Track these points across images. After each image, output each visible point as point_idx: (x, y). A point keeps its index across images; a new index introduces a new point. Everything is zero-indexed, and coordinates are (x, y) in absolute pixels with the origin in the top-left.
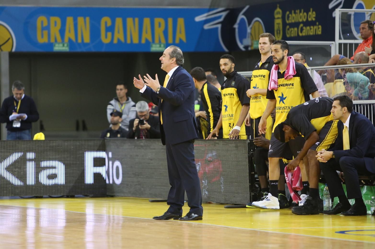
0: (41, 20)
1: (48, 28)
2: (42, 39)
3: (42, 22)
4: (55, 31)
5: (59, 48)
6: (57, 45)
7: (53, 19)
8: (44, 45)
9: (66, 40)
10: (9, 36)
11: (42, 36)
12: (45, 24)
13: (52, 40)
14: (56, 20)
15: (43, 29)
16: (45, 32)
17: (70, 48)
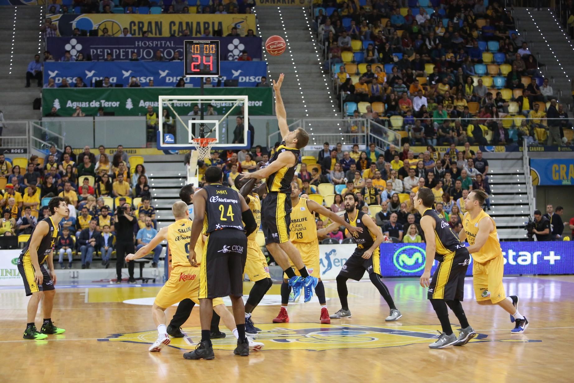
0: (555, 167)
1: (559, 171)
2: (555, 178)
3: (555, 168)
4: (563, 173)
5: (565, 182)
6: (564, 181)
7: (562, 166)
8: (556, 181)
9: (569, 178)
10: (537, 176)
11: (556, 176)
12: (557, 169)
13: (561, 178)
14: (563, 166)
15: (556, 172)
16: (557, 174)
17: (572, 183)
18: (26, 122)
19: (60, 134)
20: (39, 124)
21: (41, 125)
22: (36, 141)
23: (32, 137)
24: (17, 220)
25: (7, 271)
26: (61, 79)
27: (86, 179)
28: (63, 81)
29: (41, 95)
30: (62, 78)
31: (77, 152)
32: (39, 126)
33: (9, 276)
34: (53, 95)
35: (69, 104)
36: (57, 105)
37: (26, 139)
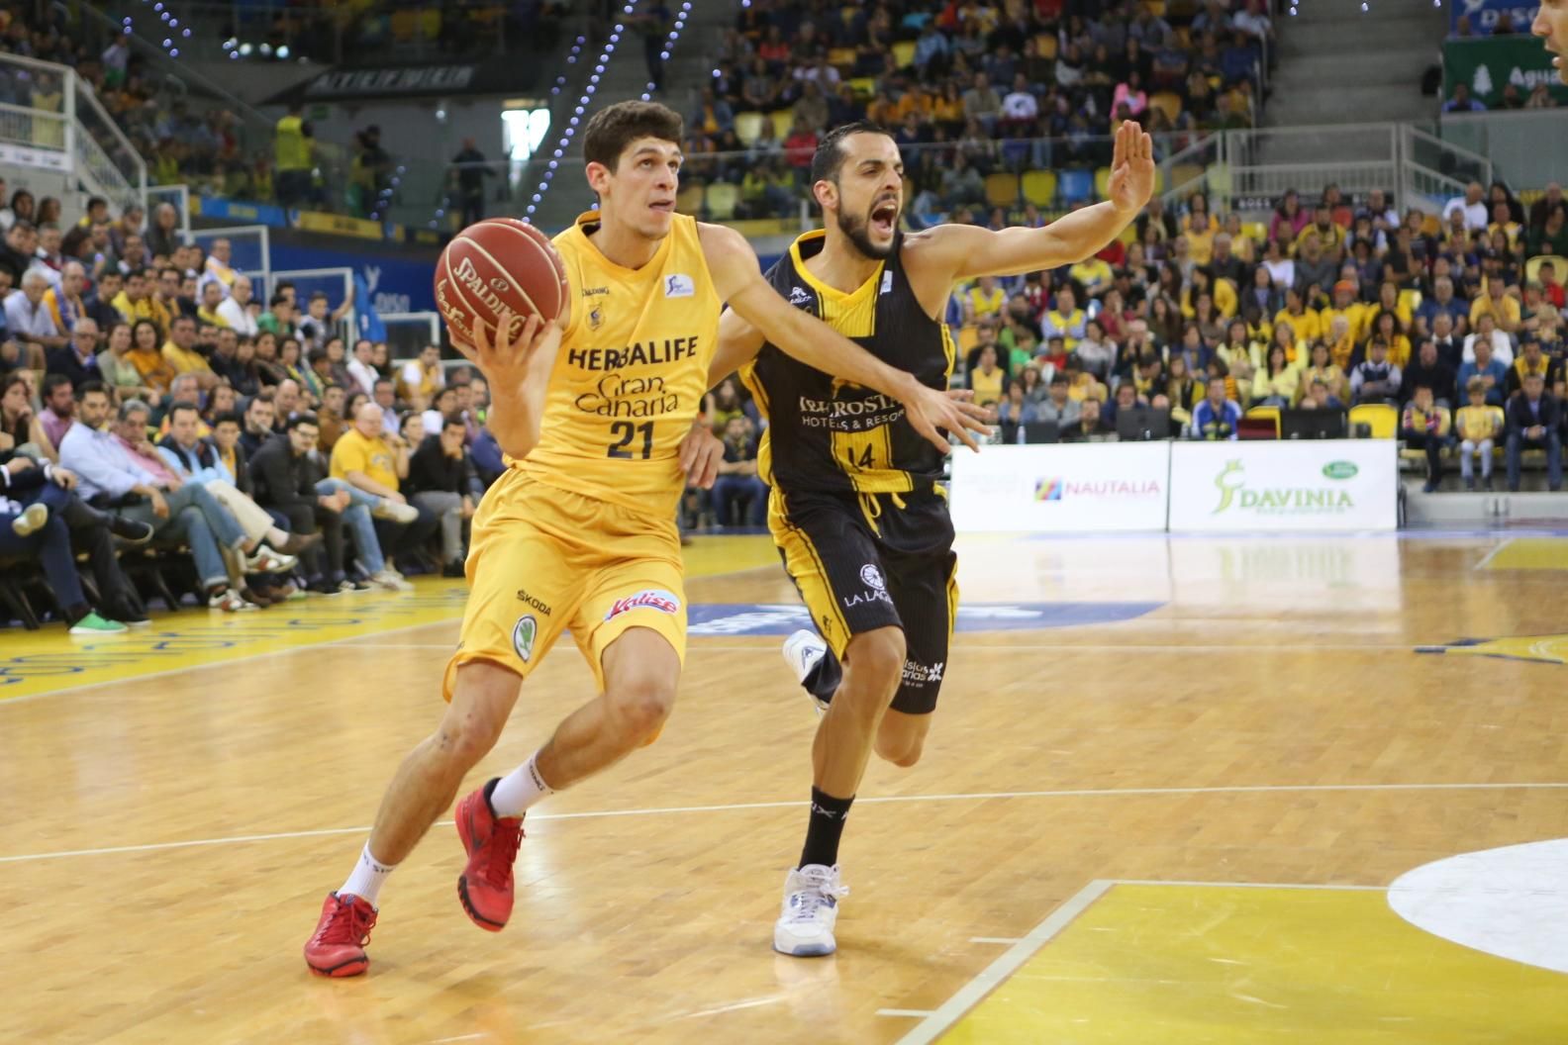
18: (1392, 127)
19: (1484, 153)
20: (1434, 130)
21: (1439, 135)
22: (1417, 175)
23: (1408, 163)
24: (1348, 372)
25: (1310, 495)
26: (1496, 16)
27: (1547, 266)
28: (1501, 19)
29: (1441, 58)
30: (1499, 10)
31: (1527, 198)
32: (1432, 139)
33: (1315, 505)
34: (1474, 55)
35: (1516, 76)
36: (1482, 82)
37: (1390, 171)
